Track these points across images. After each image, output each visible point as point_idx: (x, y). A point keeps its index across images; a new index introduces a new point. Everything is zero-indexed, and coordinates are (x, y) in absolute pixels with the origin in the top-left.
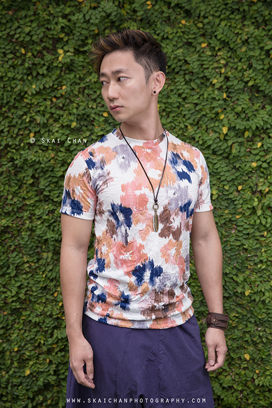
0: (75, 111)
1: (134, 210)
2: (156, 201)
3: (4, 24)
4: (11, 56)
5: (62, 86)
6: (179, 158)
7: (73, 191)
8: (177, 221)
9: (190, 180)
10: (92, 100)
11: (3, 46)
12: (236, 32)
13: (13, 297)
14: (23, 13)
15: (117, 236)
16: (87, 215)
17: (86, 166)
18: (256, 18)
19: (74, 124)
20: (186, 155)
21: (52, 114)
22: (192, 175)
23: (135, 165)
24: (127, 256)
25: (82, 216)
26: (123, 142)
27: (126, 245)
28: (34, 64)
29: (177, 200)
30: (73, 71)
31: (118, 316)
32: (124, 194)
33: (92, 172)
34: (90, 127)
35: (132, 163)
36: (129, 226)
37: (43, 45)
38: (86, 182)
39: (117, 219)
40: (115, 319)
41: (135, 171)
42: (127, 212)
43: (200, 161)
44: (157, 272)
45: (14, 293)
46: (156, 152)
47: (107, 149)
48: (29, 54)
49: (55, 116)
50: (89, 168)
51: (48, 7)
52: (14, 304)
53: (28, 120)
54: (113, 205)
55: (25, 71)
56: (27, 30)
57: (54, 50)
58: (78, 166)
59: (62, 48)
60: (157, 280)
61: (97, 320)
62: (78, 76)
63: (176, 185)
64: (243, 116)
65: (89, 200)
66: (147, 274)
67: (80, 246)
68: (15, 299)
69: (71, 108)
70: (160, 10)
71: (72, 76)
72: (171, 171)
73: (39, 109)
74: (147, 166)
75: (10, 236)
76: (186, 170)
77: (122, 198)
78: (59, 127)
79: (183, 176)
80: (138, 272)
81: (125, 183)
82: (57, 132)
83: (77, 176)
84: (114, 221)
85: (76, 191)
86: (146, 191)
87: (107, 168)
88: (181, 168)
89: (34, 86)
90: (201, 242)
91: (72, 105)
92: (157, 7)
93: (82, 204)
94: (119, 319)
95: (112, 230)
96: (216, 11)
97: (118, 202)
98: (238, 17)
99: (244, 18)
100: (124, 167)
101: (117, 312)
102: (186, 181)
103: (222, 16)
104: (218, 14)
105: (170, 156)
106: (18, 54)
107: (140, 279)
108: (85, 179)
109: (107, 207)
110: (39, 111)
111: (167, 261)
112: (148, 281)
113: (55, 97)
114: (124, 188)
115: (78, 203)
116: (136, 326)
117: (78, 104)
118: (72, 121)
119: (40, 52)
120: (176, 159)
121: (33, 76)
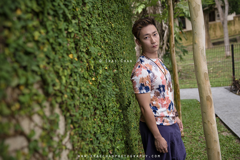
24: (165, 102)
33: (150, 74)
38: (149, 78)
42: (164, 87)
47: (148, 64)
54: (159, 86)
61: (159, 124)
66: (171, 106)
77: (162, 82)
83: (146, 77)
84: (159, 91)
87: (152, 71)
100: (157, 70)
109: (156, 87)
112: (172, 109)
114: (161, 78)
115: (148, 87)
116: (171, 124)
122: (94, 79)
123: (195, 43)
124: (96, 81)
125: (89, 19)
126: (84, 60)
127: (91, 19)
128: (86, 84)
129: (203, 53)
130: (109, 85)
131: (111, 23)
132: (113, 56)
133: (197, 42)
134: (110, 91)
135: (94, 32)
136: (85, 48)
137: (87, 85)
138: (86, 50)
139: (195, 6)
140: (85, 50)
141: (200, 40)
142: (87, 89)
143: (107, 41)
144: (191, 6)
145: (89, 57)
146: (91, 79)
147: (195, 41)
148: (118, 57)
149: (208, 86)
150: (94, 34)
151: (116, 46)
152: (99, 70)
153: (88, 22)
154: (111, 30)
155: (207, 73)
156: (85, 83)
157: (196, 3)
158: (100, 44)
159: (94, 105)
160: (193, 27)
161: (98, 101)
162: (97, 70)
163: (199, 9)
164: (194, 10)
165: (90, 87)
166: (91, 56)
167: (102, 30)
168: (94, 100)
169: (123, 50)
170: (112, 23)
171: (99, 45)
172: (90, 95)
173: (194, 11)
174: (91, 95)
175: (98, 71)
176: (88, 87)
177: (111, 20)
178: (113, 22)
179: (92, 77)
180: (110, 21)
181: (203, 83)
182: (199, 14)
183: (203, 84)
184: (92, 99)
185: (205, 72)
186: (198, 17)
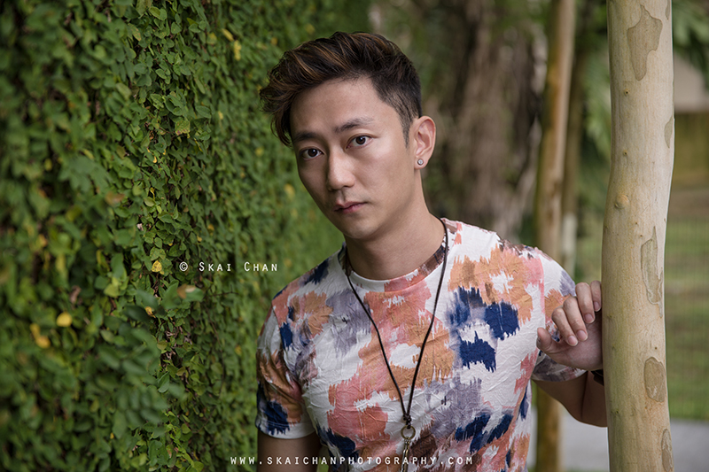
1: (358, 441)
6: (479, 301)
9: (489, 364)
22: (501, 346)
23: (365, 338)
32: (333, 408)
35: (360, 334)
41: (363, 354)
42: (344, 444)
47: (320, 300)
54: (318, 429)
63: (450, 380)
72: (446, 343)
74: (392, 337)
76: (487, 335)
77: (331, 418)
79: (473, 353)
81: (337, 382)
86: (382, 400)
93: (285, 410)
97: (324, 425)
105: (451, 304)
114: (333, 395)
115: (278, 408)
120: (466, 307)
122: (65, 320)
123: (618, 207)
124: (78, 330)
125: (85, 17)
126: (22, 219)
127: (99, 18)
128: (15, 341)
129: (648, 262)
130: (135, 362)
131: (229, 36)
132: (213, 207)
133: (625, 201)
134: (141, 394)
135: (109, 83)
136: (43, 162)
137: (17, 348)
138: (46, 172)
139: (635, 20)
140: (33, 172)
141: (643, 195)
142: (18, 368)
143: (182, 128)
144: (619, 18)
145: (56, 209)
146: (49, 318)
147: (617, 196)
148: (246, 214)
149: (655, 428)
150: (109, 91)
151: (241, 154)
152: (110, 274)
153: (80, 33)
154: (223, 75)
155: (658, 365)
156: (11, 337)
157: (642, 7)
158: (139, 144)
159: (44, 457)
160: (617, 126)
161: (77, 434)
162: (97, 273)
163: (656, 40)
164: (630, 40)
165: (35, 362)
166: (70, 201)
167: (163, 73)
168: (49, 428)
169: (285, 176)
170: (236, 37)
171: (132, 149)
172: (23, 404)
173: (630, 46)
174: (32, 399)
175: (100, 282)
176: (23, 360)
177: (232, 21)
178: (240, 33)
179: (62, 306)
180: (228, 29)
181: (634, 409)
182: (649, 65)
183: (634, 414)
184: (34, 424)
185: (650, 355)
186: (645, 79)
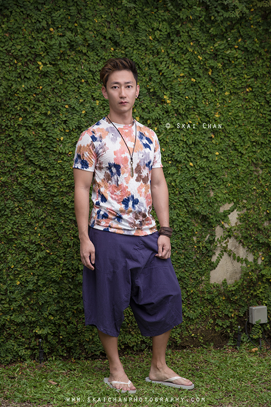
0: (48, 103)
1: (122, 166)
2: (132, 159)
3: (3, 42)
4: (8, 64)
5: (39, 86)
6: (144, 136)
7: (83, 155)
8: (145, 172)
9: (150, 149)
10: (58, 96)
11: (3, 57)
12: (142, 57)
13: (10, 231)
14: (16, 36)
15: (112, 181)
16: (91, 169)
17: (91, 140)
18: (153, 50)
19: (49, 113)
20: (147, 134)
21: (34, 105)
22: (151, 145)
23: (119, 139)
24: (118, 193)
25: (88, 170)
26: (111, 125)
27: (118, 186)
28: (23, 71)
29: (144, 160)
30: (47, 76)
31: (115, 227)
32: (116, 157)
33: (95, 143)
34: (57, 115)
35: (118, 138)
36: (119, 175)
37: (28, 58)
38: (91, 149)
39: (111, 171)
40: (114, 228)
41: (120, 143)
42: (117, 167)
43: (155, 138)
44: (136, 202)
45: (10, 228)
46: (131, 132)
47: (102, 129)
48: (20, 64)
49: (36, 106)
50: (93, 141)
51: (32, 33)
52: (10, 235)
53: (19, 109)
54: (109, 164)
55: (17, 75)
56: (19, 47)
57: (34, 62)
58: (85, 139)
59: (40, 61)
60: (136, 206)
61: (102, 230)
62: (50, 81)
63: (143, 151)
64: (146, 110)
65: (92, 160)
66: (131, 203)
67: (86, 187)
68: (11, 232)
69: (45, 102)
70: (99, 41)
71: (47, 80)
72: (140, 143)
73: (26, 101)
74: (126, 140)
75: (6, 189)
76: (148, 143)
77: (115, 159)
78: (39, 114)
79: (146, 146)
80: (125, 202)
81: (116, 150)
82: (38, 117)
83: (86, 145)
84: (109, 173)
85: (85, 154)
86: (127, 155)
87: (103, 140)
88: (145, 141)
89: (23, 86)
90: (156, 186)
91: (46, 99)
92: (97, 38)
93: (88, 162)
94: (116, 228)
95: (108, 178)
96: (131, 44)
97: (112, 162)
98: (144, 48)
99: (146, 50)
100: (114, 140)
101: (114, 224)
102: (148, 149)
103: (135, 48)
104: (132, 46)
105: (138, 134)
106: (12, 63)
107: (127, 206)
108: (91, 147)
109: (105, 165)
110: (25, 103)
111: (140, 195)
112: (131, 207)
113: (35, 94)
114: (115, 153)
115: (86, 162)
116: (126, 233)
117: (49, 99)
118: (48, 110)
119: (26, 63)
120: (142, 136)
121: (21, 79)
